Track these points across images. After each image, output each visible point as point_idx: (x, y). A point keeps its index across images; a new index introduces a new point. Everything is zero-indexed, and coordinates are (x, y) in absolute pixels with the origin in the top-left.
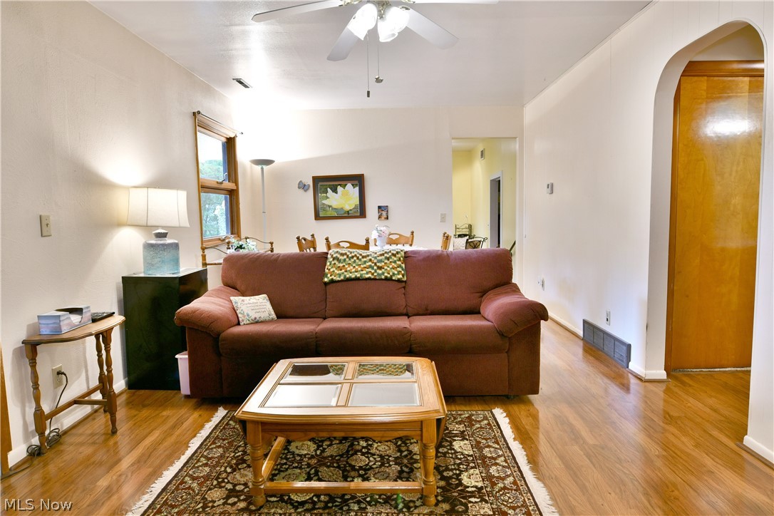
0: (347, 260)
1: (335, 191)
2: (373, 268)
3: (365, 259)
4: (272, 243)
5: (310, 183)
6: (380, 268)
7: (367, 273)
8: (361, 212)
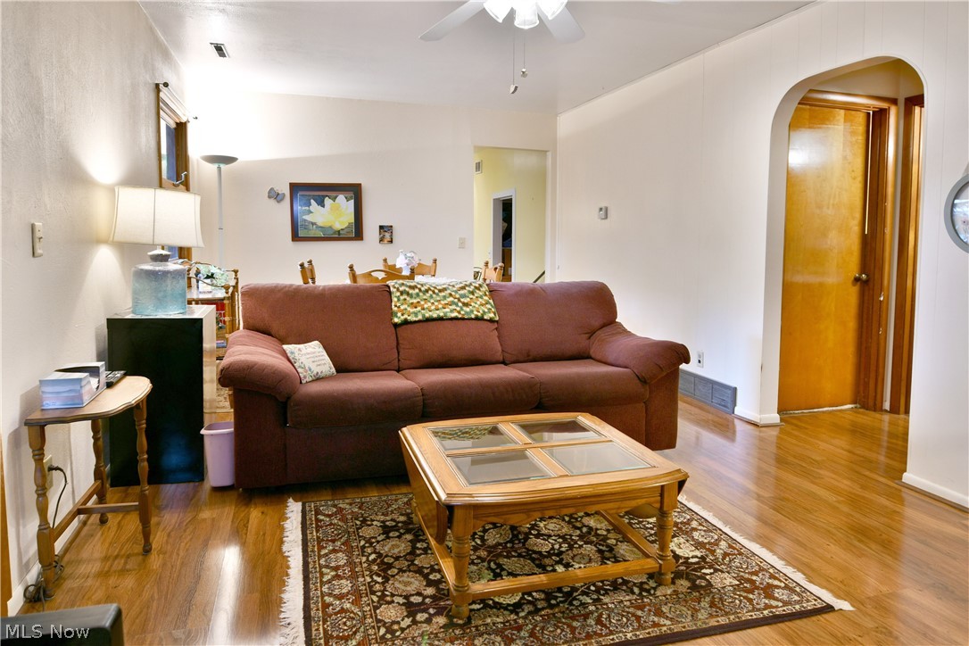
0: (421, 294)
1: (321, 204)
2: (457, 305)
3: (443, 294)
4: (236, 272)
5: (287, 191)
6: (466, 305)
7: (452, 311)
8: (357, 232)
